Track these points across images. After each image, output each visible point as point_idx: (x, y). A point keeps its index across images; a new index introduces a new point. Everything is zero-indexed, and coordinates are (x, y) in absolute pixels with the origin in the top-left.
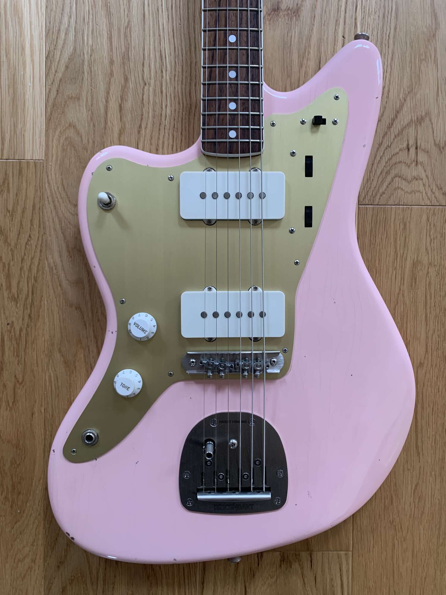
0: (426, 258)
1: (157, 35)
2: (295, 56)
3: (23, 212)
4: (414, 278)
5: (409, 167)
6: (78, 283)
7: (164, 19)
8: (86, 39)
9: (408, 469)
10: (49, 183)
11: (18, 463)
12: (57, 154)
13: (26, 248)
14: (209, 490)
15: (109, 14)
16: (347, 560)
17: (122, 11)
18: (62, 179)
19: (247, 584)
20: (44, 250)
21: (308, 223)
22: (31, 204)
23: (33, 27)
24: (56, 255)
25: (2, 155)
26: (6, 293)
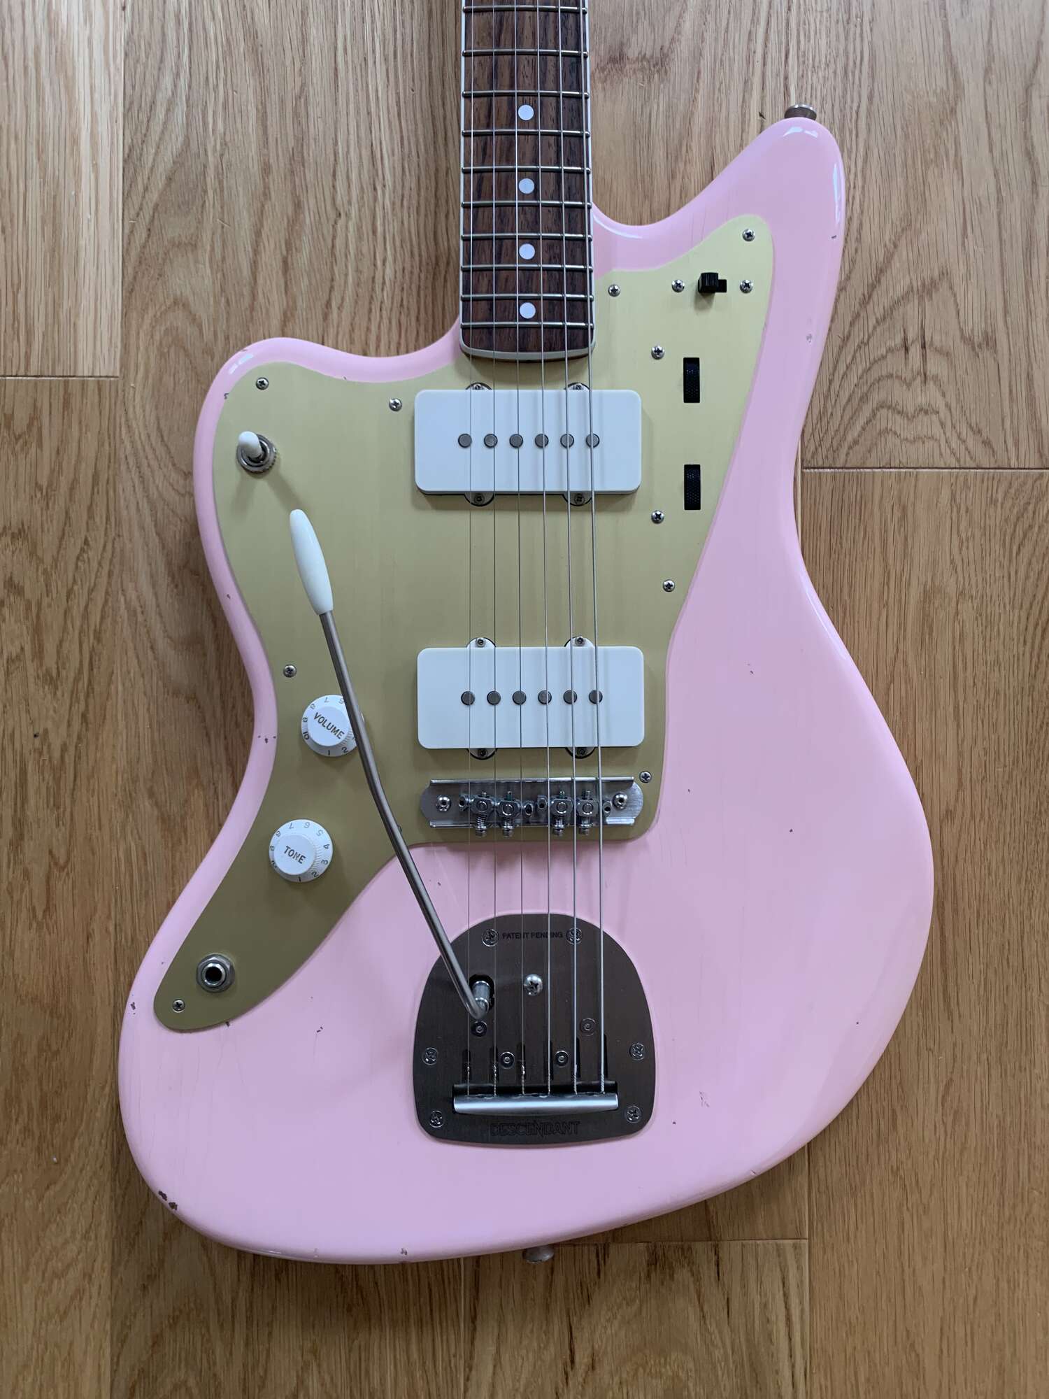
0: (953, 580)
1: (363, 112)
2: (660, 154)
3: (72, 489)
4: (926, 622)
5: (909, 385)
6: (192, 643)
7: (377, 79)
8: (210, 120)
9: (929, 1050)
10: (129, 427)
11: (54, 1048)
12: (147, 365)
13: (77, 567)
14: (481, 1092)
15: (260, 69)
16: (798, 1261)
17: (288, 62)
18: (158, 419)
19: (575, 1320)
20: (116, 572)
21: (692, 500)
22: (90, 473)
23: (96, 96)
24: (144, 581)
25: (27, 368)
26: (31, 668)
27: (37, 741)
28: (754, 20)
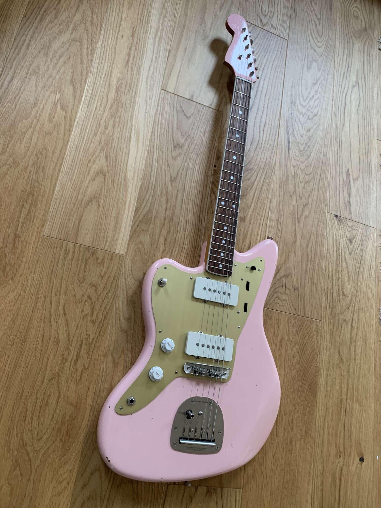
0: (286, 337)
1: (186, 214)
3: (109, 278)
4: (281, 345)
5: (282, 294)
8: (155, 206)
10: (125, 267)
12: (131, 254)
13: (106, 296)
14: (186, 439)
15: (167, 199)
16: (239, 495)
17: (173, 199)
18: (132, 266)
20: (115, 299)
21: (245, 310)
22: (114, 275)
23: (132, 195)
24: (121, 303)
25: (104, 248)
26: (89, 318)
27: (87, 337)
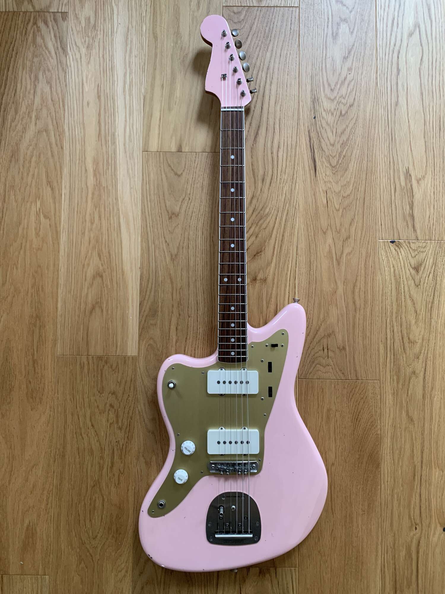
0: (334, 407)
1: (195, 292)
2: (265, 303)
3: (126, 382)
4: (328, 417)
5: (324, 359)
6: (153, 419)
7: (199, 284)
8: (160, 294)
9: (328, 522)
10: (139, 368)
11: (120, 517)
12: (144, 353)
13: (127, 401)
14: (221, 533)
15: (171, 282)
16: (295, 573)
17: (178, 281)
18: (147, 367)
19: (241, 586)
20: (136, 403)
22: (130, 379)
23: (133, 290)
24: (142, 405)
25: (116, 354)
26: (116, 426)
27: (117, 443)
28: (288, 271)
